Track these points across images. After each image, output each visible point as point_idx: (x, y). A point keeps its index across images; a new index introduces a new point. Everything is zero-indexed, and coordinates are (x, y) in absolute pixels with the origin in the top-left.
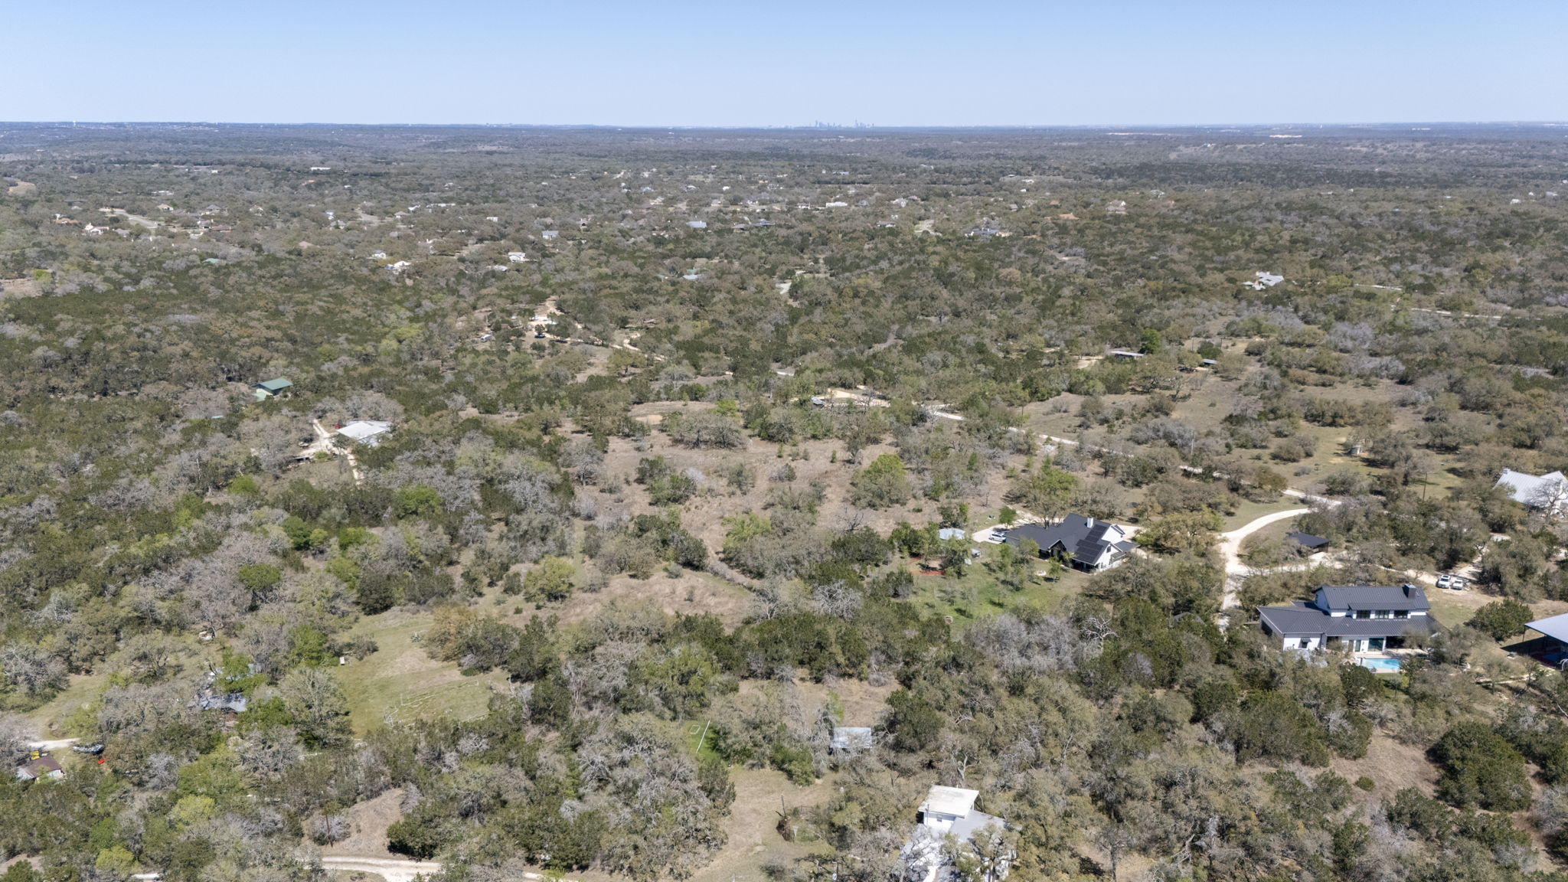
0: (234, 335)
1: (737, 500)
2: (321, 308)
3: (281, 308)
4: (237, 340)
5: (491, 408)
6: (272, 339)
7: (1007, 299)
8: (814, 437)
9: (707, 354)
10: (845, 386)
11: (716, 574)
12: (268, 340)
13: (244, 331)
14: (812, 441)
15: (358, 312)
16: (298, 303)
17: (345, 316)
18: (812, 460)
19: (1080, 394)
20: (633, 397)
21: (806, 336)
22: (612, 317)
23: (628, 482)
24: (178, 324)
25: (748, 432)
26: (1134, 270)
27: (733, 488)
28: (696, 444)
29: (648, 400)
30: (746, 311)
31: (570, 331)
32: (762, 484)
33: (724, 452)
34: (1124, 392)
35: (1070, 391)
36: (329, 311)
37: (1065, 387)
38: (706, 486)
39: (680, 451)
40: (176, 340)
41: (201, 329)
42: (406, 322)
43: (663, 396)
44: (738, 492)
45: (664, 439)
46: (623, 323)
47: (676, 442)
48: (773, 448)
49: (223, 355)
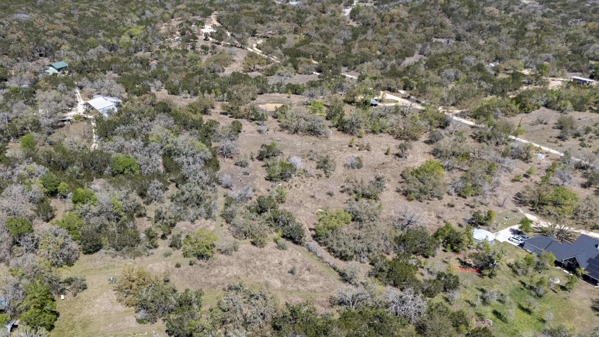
0: (46, 28)
1: (323, 181)
2: (92, 13)
3: (72, 12)
4: (47, 31)
5: (175, 92)
6: (65, 32)
7: (490, 29)
8: (374, 132)
9: (302, 59)
10: (391, 90)
11: (310, 250)
12: (63, 32)
13: (50, 26)
14: (371, 135)
15: (111, 16)
16: (81, 10)
17: (104, 19)
18: (373, 152)
19: (554, 109)
20: (258, 90)
21: (363, 49)
22: (247, 29)
23: (252, 159)
24: (16, 20)
25: (329, 123)
26: (574, 13)
27: (321, 172)
28: (296, 131)
29: (266, 91)
30: (326, 28)
31: (223, 37)
32: (340, 170)
33: (314, 138)
34: (585, 110)
35: (546, 106)
36: (96, 15)
37: (543, 103)
38: (302, 168)
39: (285, 135)
40: (15, 31)
41: (29, 24)
42: (135, 25)
43: (275, 90)
44: (324, 175)
45: (275, 124)
46: (253, 34)
47: (284, 128)
48: (346, 139)
49: (38, 41)
